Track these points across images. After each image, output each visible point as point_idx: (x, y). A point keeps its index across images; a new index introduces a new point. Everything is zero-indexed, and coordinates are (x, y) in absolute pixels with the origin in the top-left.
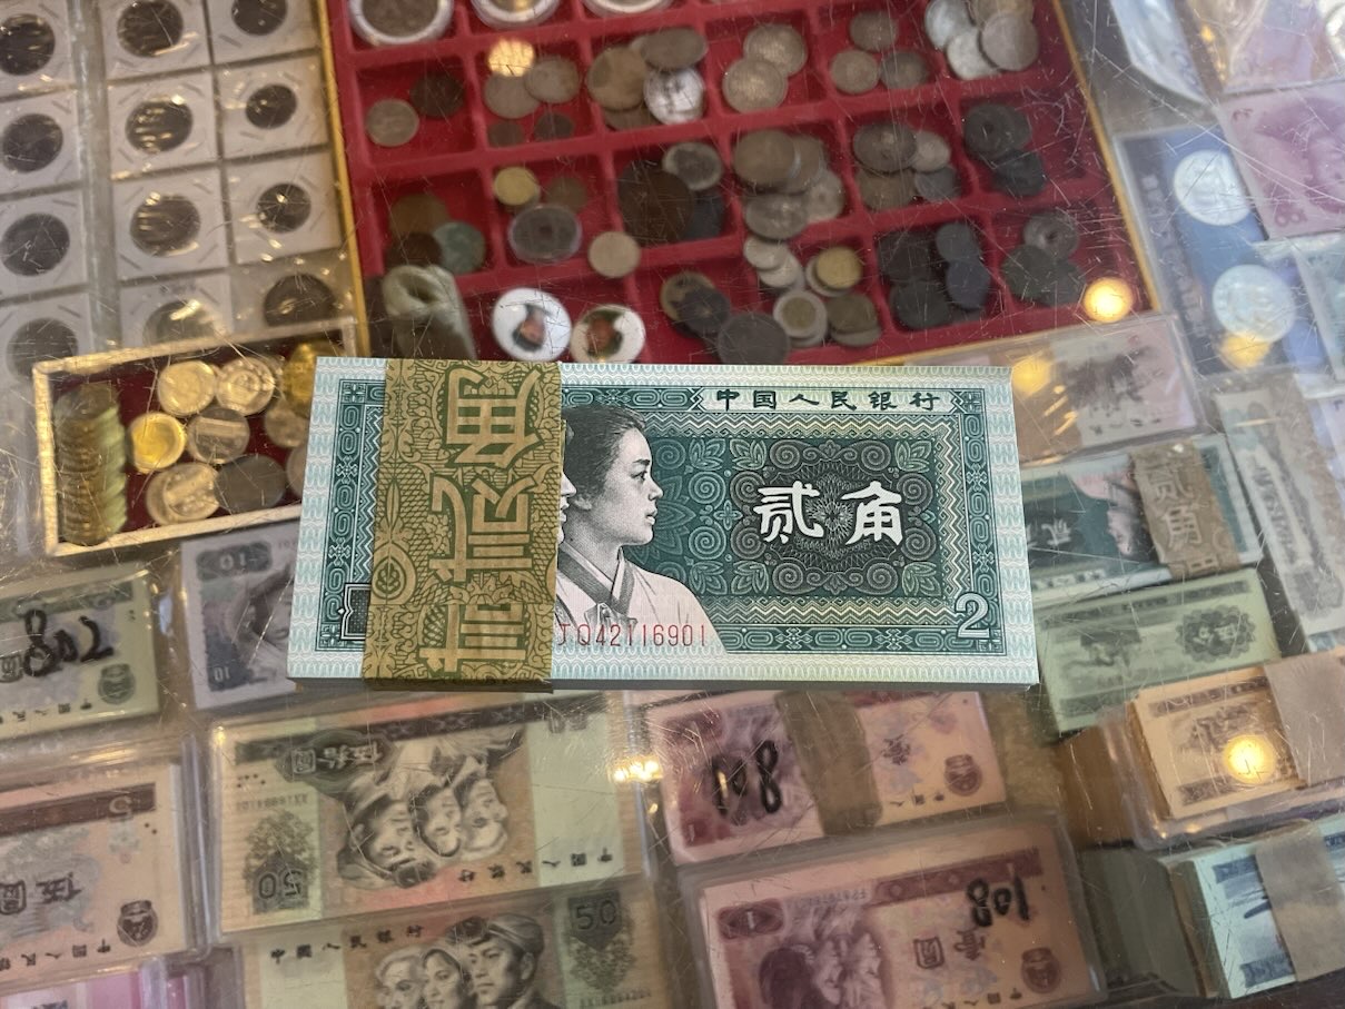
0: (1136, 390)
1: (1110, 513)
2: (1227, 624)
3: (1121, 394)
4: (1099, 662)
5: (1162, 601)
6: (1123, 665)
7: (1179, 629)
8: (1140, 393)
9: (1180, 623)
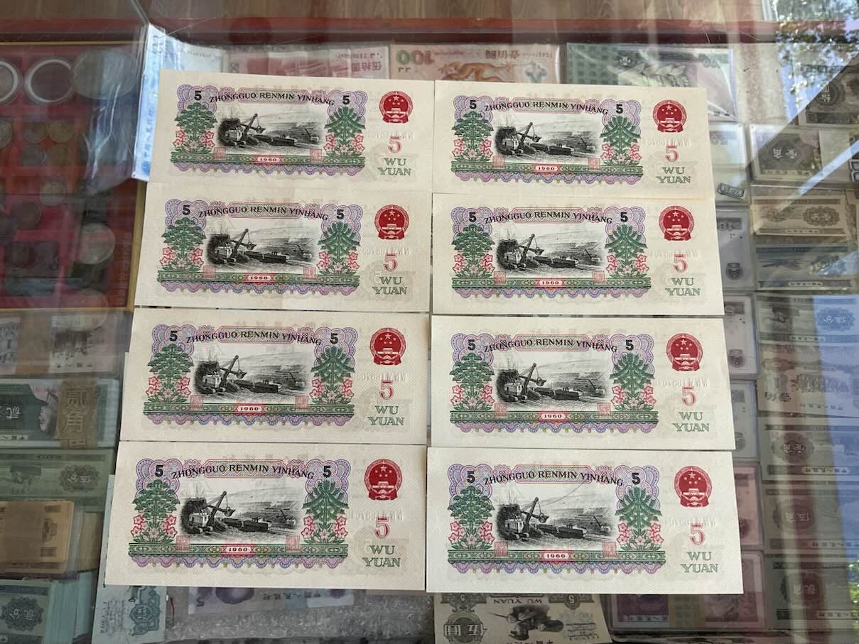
0: (86, 348)
1: (43, 408)
2: (87, 475)
3: (78, 349)
4: (16, 481)
5: (59, 457)
6: (27, 485)
7: (63, 473)
8: (88, 350)
9: (63, 469)
